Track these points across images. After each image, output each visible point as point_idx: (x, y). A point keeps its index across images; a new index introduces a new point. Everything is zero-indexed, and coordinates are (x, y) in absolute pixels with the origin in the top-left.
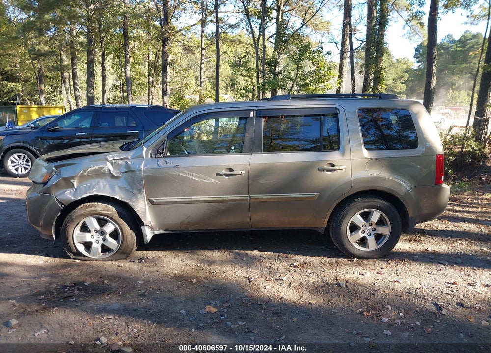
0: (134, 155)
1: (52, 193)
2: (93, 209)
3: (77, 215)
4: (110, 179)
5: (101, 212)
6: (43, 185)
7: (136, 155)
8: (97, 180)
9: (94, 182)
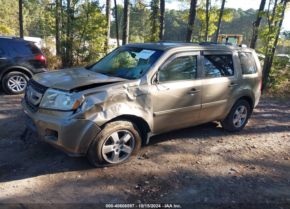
0: (141, 82)
1: (86, 118)
2: (119, 126)
3: (106, 132)
4: (127, 102)
5: (124, 127)
6: (72, 112)
7: (142, 83)
8: (119, 103)
9: (117, 105)
